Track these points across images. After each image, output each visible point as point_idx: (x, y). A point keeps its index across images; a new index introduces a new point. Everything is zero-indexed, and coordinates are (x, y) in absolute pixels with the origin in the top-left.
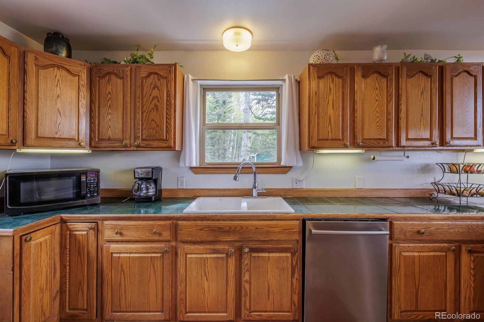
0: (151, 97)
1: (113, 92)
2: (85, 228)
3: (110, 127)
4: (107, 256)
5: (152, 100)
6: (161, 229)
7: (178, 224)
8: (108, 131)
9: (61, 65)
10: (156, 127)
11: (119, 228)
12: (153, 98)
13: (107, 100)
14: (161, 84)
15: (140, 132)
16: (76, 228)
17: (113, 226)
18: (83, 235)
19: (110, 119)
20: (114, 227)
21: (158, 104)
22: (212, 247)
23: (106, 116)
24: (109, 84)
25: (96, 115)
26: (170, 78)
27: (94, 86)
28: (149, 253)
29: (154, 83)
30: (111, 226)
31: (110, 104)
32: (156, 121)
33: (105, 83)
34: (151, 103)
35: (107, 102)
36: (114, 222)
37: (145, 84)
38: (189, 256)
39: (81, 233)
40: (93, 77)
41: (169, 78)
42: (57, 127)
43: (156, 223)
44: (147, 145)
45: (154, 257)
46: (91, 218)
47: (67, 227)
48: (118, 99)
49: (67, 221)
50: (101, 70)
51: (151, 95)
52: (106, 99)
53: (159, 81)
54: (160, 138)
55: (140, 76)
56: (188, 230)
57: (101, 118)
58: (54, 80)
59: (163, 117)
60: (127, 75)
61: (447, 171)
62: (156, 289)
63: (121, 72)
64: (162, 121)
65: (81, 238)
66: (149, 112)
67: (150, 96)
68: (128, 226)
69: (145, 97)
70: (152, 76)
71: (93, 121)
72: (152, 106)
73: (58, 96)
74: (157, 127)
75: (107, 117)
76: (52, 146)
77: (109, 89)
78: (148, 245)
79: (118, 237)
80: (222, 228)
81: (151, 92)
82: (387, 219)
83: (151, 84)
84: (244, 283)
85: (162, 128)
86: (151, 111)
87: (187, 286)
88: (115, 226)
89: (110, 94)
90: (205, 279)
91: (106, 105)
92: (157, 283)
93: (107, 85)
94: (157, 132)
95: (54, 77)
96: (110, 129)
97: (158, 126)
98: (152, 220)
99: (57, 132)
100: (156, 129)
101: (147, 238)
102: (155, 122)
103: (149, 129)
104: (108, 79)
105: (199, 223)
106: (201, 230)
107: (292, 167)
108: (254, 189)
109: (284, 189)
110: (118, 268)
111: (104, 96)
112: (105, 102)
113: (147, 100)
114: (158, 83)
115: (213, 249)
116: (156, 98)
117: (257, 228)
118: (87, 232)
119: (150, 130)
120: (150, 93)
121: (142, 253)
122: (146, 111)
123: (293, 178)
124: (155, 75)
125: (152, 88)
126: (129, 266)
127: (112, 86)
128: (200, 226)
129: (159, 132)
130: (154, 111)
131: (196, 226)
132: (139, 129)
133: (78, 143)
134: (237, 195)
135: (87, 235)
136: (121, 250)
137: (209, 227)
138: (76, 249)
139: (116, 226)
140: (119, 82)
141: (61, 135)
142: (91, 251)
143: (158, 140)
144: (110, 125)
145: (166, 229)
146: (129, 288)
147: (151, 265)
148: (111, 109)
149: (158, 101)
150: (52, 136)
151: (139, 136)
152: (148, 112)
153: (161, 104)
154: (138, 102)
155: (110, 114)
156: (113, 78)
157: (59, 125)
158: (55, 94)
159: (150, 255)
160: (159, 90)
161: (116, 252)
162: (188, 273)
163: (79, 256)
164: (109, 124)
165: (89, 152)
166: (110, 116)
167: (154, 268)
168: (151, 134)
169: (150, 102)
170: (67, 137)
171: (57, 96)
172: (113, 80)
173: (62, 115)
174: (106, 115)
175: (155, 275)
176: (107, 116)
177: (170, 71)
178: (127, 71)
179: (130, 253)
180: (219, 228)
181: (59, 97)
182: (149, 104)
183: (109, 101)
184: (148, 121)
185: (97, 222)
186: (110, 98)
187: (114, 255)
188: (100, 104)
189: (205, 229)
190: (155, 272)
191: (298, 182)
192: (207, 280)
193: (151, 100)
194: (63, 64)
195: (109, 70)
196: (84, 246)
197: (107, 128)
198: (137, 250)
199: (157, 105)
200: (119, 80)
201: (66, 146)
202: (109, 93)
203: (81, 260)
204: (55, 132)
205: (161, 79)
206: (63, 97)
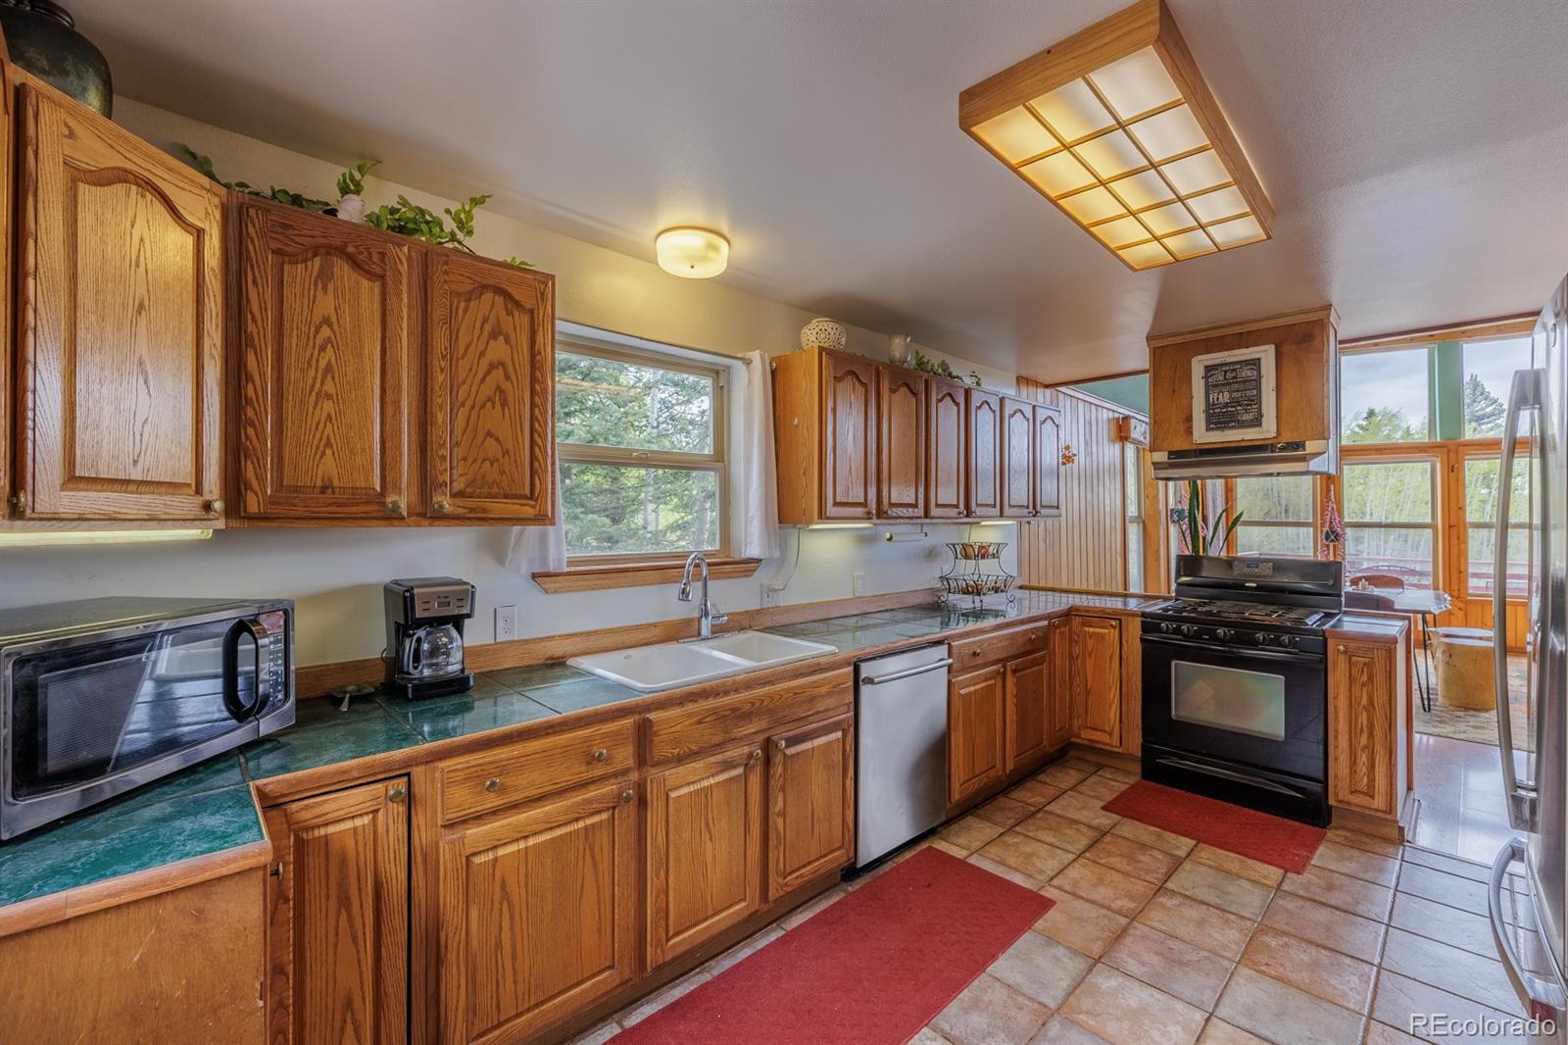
0: (485, 363)
1: (342, 321)
2: (368, 804)
3: (328, 444)
4: (457, 870)
5: (488, 373)
6: (611, 744)
7: (650, 721)
8: (321, 457)
9: (150, 176)
10: (500, 456)
11: (492, 771)
12: (492, 366)
13: (317, 348)
14: (515, 328)
15: (446, 470)
16: (328, 813)
17: (474, 769)
18: (361, 832)
19: (329, 415)
20: (475, 774)
21: (506, 385)
22: (719, 758)
23: (312, 404)
24: (325, 288)
25: (265, 392)
26: (544, 316)
27: (255, 282)
28: (577, 820)
29: (492, 320)
30: (466, 772)
31: (330, 361)
32: (500, 438)
33: (308, 281)
34: (483, 381)
35: (316, 352)
36: (474, 759)
37: (463, 318)
38: (673, 795)
39: (348, 825)
40: (251, 247)
41: (541, 314)
42: (138, 436)
43: (597, 730)
44: (472, 510)
45: (593, 825)
46: (388, 766)
47: (288, 822)
48: (362, 348)
49: (282, 800)
50: (286, 227)
51: (482, 354)
52: (311, 340)
53: (508, 315)
54: (514, 492)
55: (446, 286)
56: (672, 730)
57: (289, 407)
58: (129, 237)
59: (521, 427)
60: (399, 272)
61: (959, 556)
62: (599, 910)
63: (375, 257)
64: (520, 441)
65: (350, 843)
66: (477, 408)
67: (480, 358)
68: (522, 759)
69: (463, 358)
70: (488, 297)
71: (254, 418)
72: (487, 389)
73: (141, 306)
74: (504, 456)
75: (314, 408)
76: (122, 516)
77: (325, 304)
78: (575, 799)
79: (493, 801)
80: (738, 709)
81: (484, 347)
82: (944, 641)
83: (485, 321)
84: (776, 818)
85: (518, 459)
86: (483, 406)
87: (670, 871)
88: (480, 768)
89: (330, 326)
90: (708, 836)
91: (314, 364)
92: (602, 893)
93: (315, 291)
94: (503, 472)
95: (129, 223)
96: (329, 452)
97: (506, 453)
98: (587, 725)
99: (138, 456)
100: (501, 460)
101: (576, 779)
102: (497, 440)
103: (479, 461)
104: (322, 267)
105: (691, 707)
106: (700, 722)
107: (761, 560)
108: (704, 618)
109: (747, 612)
110: (493, 894)
111: (305, 329)
112: (308, 353)
113: (471, 370)
114: (507, 324)
115: (723, 762)
116: (500, 368)
117: (795, 694)
118: (371, 816)
119: (482, 463)
120: (481, 347)
121: (565, 824)
122: (468, 404)
123: (761, 585)
124: (497, 297)
125: (486, 333)
126: (526, 876)
127: (336, 297)
128: (697, 713)
129: (510, 470)
130: (494, 408)
131: (690, 715)
132: (443, 458)
133: (199, 500)
134: (655, 639)
135: (372, 827)
136: (502, 837)
137: (713, 712)
138: (327, 887)
139: (484, 767)
140: (369, 291)
141: (148, 470)
142: (394, 875)
143: (506, 496)
144: (328, 436)
145: (623, 741)
146: (526, 942)
147: (585, 849)
148: (333, 379)
149: (507, 377)
150: (122, 476)
151: (444, 482)
152: (473, 407)
153: (516, 386)
154: (439, 373)
155: (329, 396)
156: (342, 270)
157: (143, 427)
158: (132, 295)
159: (581, 824)
160: (511, 346)
161: (485, 848)
162: (671, 836)
163: (343, 911)
164: (326, 432)
165: (203, 537)
166: (329, 407)
167: (593, 857)
168: (484, 477)
169: (480, 375)
170: (168, 480)
171: (136, 304)
172: (342, 277)
173: (151, 388)
174: (313, 398)
175: (597, 874)
176: (316, 403)
177: (542, 294)
178: (397, 260)
179: (526, 837)
180: (734, 710)
181: (143, 312)
182: (477, 381)
183: (323, 348)
184: (475, 436)
185: (408, 774)
186: (329, 340)
187: (477, 860)
188: (286, 355)
189: (707, 720)
190: (595, 865)
191: (770, 594)
192: (711, 840)
193: (484, 370)
194: (157, 175)
195: (325, 237)
196: (362, 867)
197: (318, 448)
198: (547, 822)
199: (503, 387)
200: (365, 283)
201: (166, 513)
202: (327, 321)
203: (350, 920)
204: (131, 457)
205: (516, 314)
206: (157, 312)
